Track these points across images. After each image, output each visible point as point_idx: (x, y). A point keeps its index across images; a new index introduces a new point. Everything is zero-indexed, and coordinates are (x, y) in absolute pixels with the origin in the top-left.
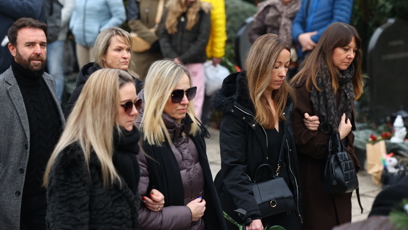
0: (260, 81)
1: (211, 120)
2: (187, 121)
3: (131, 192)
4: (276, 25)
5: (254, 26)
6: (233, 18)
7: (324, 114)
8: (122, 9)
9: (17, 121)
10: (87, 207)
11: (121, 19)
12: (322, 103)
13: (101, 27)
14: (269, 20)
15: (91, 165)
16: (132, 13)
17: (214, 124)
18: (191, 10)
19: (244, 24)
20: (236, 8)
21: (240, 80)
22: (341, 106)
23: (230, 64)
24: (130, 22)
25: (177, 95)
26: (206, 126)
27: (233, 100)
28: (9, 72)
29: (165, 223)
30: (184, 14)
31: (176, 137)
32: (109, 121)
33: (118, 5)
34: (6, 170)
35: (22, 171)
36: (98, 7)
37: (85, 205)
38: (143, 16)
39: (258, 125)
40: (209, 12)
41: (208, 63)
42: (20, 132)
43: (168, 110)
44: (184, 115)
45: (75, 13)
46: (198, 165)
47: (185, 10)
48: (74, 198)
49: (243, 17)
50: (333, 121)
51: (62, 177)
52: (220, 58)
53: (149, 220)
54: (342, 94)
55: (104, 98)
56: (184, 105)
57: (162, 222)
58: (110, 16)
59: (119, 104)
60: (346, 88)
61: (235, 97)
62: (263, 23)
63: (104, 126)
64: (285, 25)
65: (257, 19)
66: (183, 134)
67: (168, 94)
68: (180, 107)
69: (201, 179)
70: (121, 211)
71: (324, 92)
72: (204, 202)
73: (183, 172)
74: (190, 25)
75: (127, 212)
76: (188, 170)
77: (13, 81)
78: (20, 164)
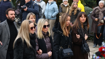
0: (63, 24)
2: (48, 33)
3: (34, 49)
4: (98, 14)
5: (92, 14)
7: (81, 34)
8: (58, 10)
9: (7, 32)
10: (23, 53)
11: (57, 12)
12: (80, 31)
13: (52, 14)
14: (96, 12)
15: (24, 43)
16: (60, 11)
18: (75, 10)
19: (90, 13)
20: (87, 9)
21: (59, 24)
22: (85, 32)
24: (60, 13)
25: (45, 27)
27: (57, 29)
28: (6, 21)
29: (42, 57)
30: (73, 11)
31: (45, 37)
32: (28, 32)
33: (57, 9)
34: (4, 44)
35: (8, 44)
36: (52, 9)
37: (22, 52)
38: (63, 11)
39: (64, 35)
40: (80, 10)
42: (8, 35)
43: (43, 30)
44: (47, 31)
45: (45, 11)
46: (50, 44)
47: (74, 10)
48: (20, 51)
49: (89, 11)
50: (84, 36)
51: (17, 46)
53: (39, 56)
54: (85, 29)
55: (26, 27)
56: (47, 29)
57: (41, 57)
58: (55, 12)
59: (29, 28)
60: (86, 28)
61: (58, 28)
62: (95, 13)
63: (27, 34)
64: (100, 14)
65: (93, 12)
66: (47, 36)
67: (43, 26)
68: (46, 29)
69: (51, 47)
70: (32, 53)
71: (81, 29)
72: (51, 52)
73: (47, 45)
74: (75, 14)
75: (33, 54)
76: (48, 45)
77: (7, 23)
78: (7, 43)
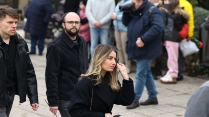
1: (185, 71)
6: (198, 18)
17: (187, 73)
19: (204, 21)
23: (196, 40)
26: (182, 74)
41: (185, 40)
49: (203, 17)
52: (191, 38)
